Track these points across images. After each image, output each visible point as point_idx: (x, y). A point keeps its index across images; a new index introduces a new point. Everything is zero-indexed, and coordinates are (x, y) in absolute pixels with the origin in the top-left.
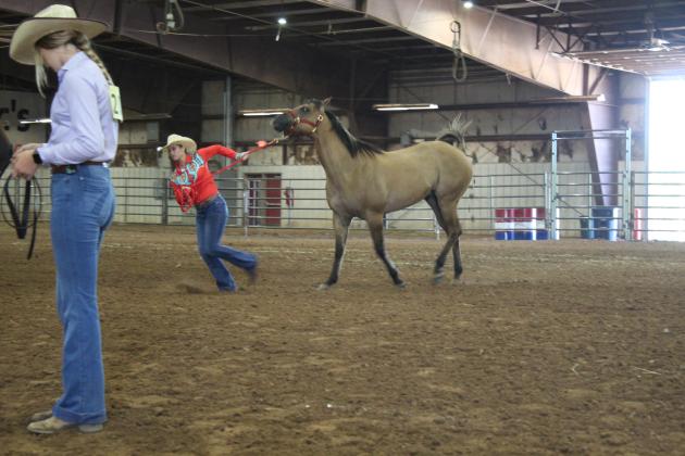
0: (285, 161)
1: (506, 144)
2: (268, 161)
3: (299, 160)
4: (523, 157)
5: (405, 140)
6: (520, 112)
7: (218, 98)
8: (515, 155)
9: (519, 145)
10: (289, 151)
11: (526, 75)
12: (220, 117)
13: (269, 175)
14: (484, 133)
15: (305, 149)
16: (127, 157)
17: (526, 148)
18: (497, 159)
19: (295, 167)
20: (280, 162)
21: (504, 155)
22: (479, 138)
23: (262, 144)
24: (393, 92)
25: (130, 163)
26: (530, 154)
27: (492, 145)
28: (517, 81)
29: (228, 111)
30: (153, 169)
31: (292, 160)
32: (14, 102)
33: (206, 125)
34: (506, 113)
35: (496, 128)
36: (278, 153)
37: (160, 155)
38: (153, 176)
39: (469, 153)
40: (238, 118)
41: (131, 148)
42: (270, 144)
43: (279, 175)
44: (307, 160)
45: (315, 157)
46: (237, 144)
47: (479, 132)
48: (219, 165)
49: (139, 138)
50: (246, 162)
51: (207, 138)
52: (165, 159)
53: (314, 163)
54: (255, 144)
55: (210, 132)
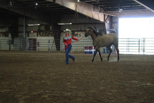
0: (37, 36)
2: (33, 36)
3: (40, 36)
10: (38, 34)
11: (92, 17)
12: (23, 26)
13: (34, 39)
15: (42, 33)
16: (1, 35)
19: (40, 37)
20: (36, 36)
22: (81, 31)
23: (32, 32)
25: (2, 36)
27: (84, 33)
28: (89, 18)
29: (24, 24)
30: (7, 38)
31: (39, 36)
34: (87, 25)
35: (85, 28)
36: (36, 34)
37: (9, 34)
38: (7, 39)
39: (79, 34)
40: (27, 26)
41: (2, 33)
42: (34, 32)
43: (36, 39)
44: (42, 36)
45: (44, 35)
46: (26, 32)
47: (81, 29)
48: (22, 37)
49: (4, 30)
50: (28, 36)
51: (19, 31)
52: (10, 35)
53: (44, 36)
54: (30, 32)
55: (20, 29)
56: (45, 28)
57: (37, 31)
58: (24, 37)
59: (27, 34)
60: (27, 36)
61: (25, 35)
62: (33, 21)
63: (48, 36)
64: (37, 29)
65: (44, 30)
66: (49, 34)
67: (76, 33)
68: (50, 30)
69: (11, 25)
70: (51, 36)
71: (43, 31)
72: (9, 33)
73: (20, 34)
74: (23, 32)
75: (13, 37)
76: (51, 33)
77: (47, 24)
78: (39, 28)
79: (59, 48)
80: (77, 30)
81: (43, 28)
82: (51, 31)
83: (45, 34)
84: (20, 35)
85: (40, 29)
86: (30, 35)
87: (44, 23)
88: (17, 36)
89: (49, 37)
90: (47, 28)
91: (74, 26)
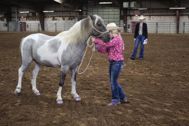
0: (27, 20)
1: (64, 17)
2: (24, 20)
3: (29, 20)
4: (67, 20)
5: (47, 17)
6: (66, 12)
7: (14, 9)
8: (66, 19)
9: (66, 17)
10: (27, 18)
12: (15, 13)
13: (24, 23)
14: (60, 16)
15: (30, 18)
17: (68, 18)
18: (63, 20)
20: (26, 20)
21: (64, 19)
22: (60, 17)
23: (22, 17)
24: (45, 9)
26: (68, 19)
27: (62, 18)
31: (28, 20)
33: (12, 14)
34: (64, 12)
35: (62, 15)
36: (25, 19)
38: (3, 23)
39: (58, 19)
40: (18, 13)
42: (24, 17)
43: (26, 22)
44: (30, 20)
45: (32, 19)
46: (18, 17)
47: (59, 15)
48: (15, 21)
50: (20, 20)
51: (12, 16)
52: (5, 20)
53: (32, 20)
54: (21, 17)
55: (13, 15)
56: (32, 14)
58: (17, 21)
59: (18, 18)
60: (18, 20)
61: (17, 19)
62: (23, 9)
63: (35, 20)
64: (26, 15)
66: (35, 19)
67: (56, 18)
69: (6, 13)
70: (37, 20)
71: (31, 17)
72: (4, 18)
73: (13, 19)
74: (15, 17)
75: (8, 21)
76: (37, 18)
77: (34, 11)
79: (44, 28)
80: (57, 16)
81: (31, 14)
82: (37, 17)
83: (33, 19)
85: (29, 15)
86: (21, 19)
87: (32, 11)
88: (11, 21)
90: (34, 15)
91: (54, 13)
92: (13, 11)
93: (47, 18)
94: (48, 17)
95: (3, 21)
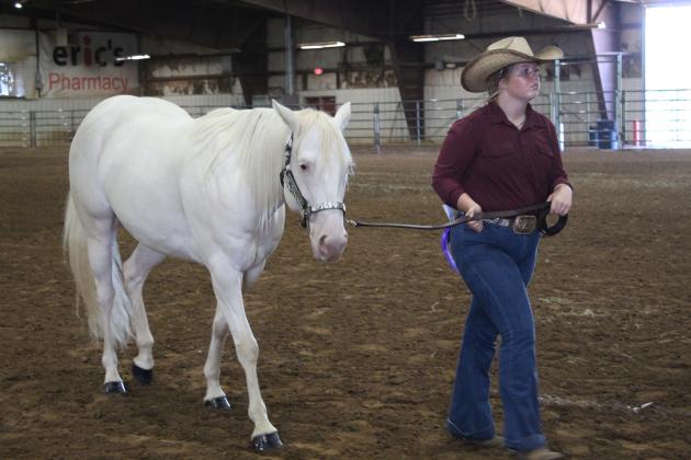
0: (339, 86)
2: (324, 86)
3: (350, 85)
5: (439, 65)
7: (280, 34)
10: (342, 77)
11: (537, 9)
12: (283, 49)
13: (327, 98)
15: (355, 75)
16: (206, 86)
19: (348, 91)
20: (334, 86)
23: (318, 71)
24: (428, 24)
25: (208, 91)
29: (289, 44)
30: (229, 96)
31: (344, 85)
32: (110, 42)
33: (272, 57)
36: (332, 78)
37: (234, 83)
40: (297, 51)
41: (209, 77)
42: (325, 71)
43: (334, 97)
44: (358, 85)
45: (364, 81)
46: (297, 72)
48: (283, 91)
49: (215, 69)
50: (305, 88)
51: (272, 67)
52: (238, 87)
53: (364, 87)
54: (312, 72)
55: (274, 62)
56: (368, 54)
57: (335, 66)
58: (291, 91)
59: (300, 79)
60: (300, 86)
61: (295, 83)
63: (377, 85)
64: (335, 61)
65: (365, 65)
66: (381, 79)
68: (386, 64)
69: (238, 51)
70: (389, 86)
71: (359, 69)
72: (235, 76)
73: (273, 82)
74: (283, 73)
75: (249, 94)
76: (387, 73)
77: (373, 40)
78: (345, 57)
79: (422, 122)
81: (358, 56)
82: (389, 68)
83: (367, 77)
84: (275, 85)
85: (349, 60)
86: (310, 79)
87: (362, 38)
88: (264, 89)
89: (382, 90)
90: (374, 56)
91: (473, 46)
92: (273, 42)
93: (440, 70)
94: (444, 67)
95: (231, 92)
